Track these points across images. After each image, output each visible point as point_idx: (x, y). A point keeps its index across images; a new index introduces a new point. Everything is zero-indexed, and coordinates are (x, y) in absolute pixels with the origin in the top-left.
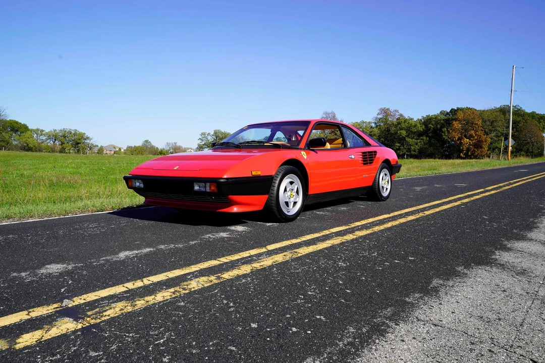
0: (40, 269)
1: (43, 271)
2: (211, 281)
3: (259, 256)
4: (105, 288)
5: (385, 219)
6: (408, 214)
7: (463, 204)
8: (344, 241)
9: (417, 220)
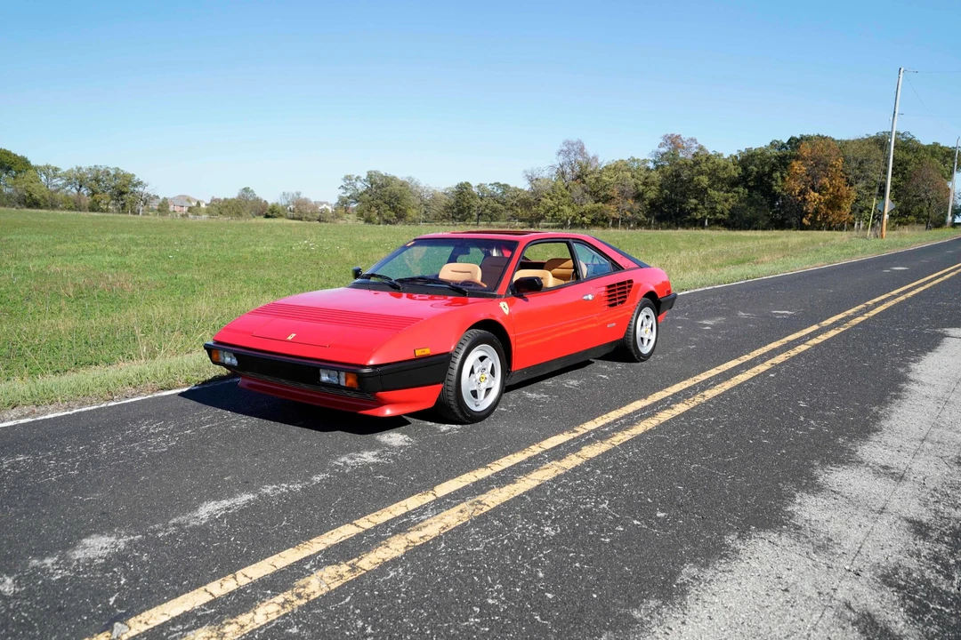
0: (73, 547)
1: (79, 554)
2: (341, 576)
3: (421, 514)
4: (177, 595)
5: (636, 412)
6: (677, 398)
7: (775, 368)
8: (560, 472)
9: (687, 414)
